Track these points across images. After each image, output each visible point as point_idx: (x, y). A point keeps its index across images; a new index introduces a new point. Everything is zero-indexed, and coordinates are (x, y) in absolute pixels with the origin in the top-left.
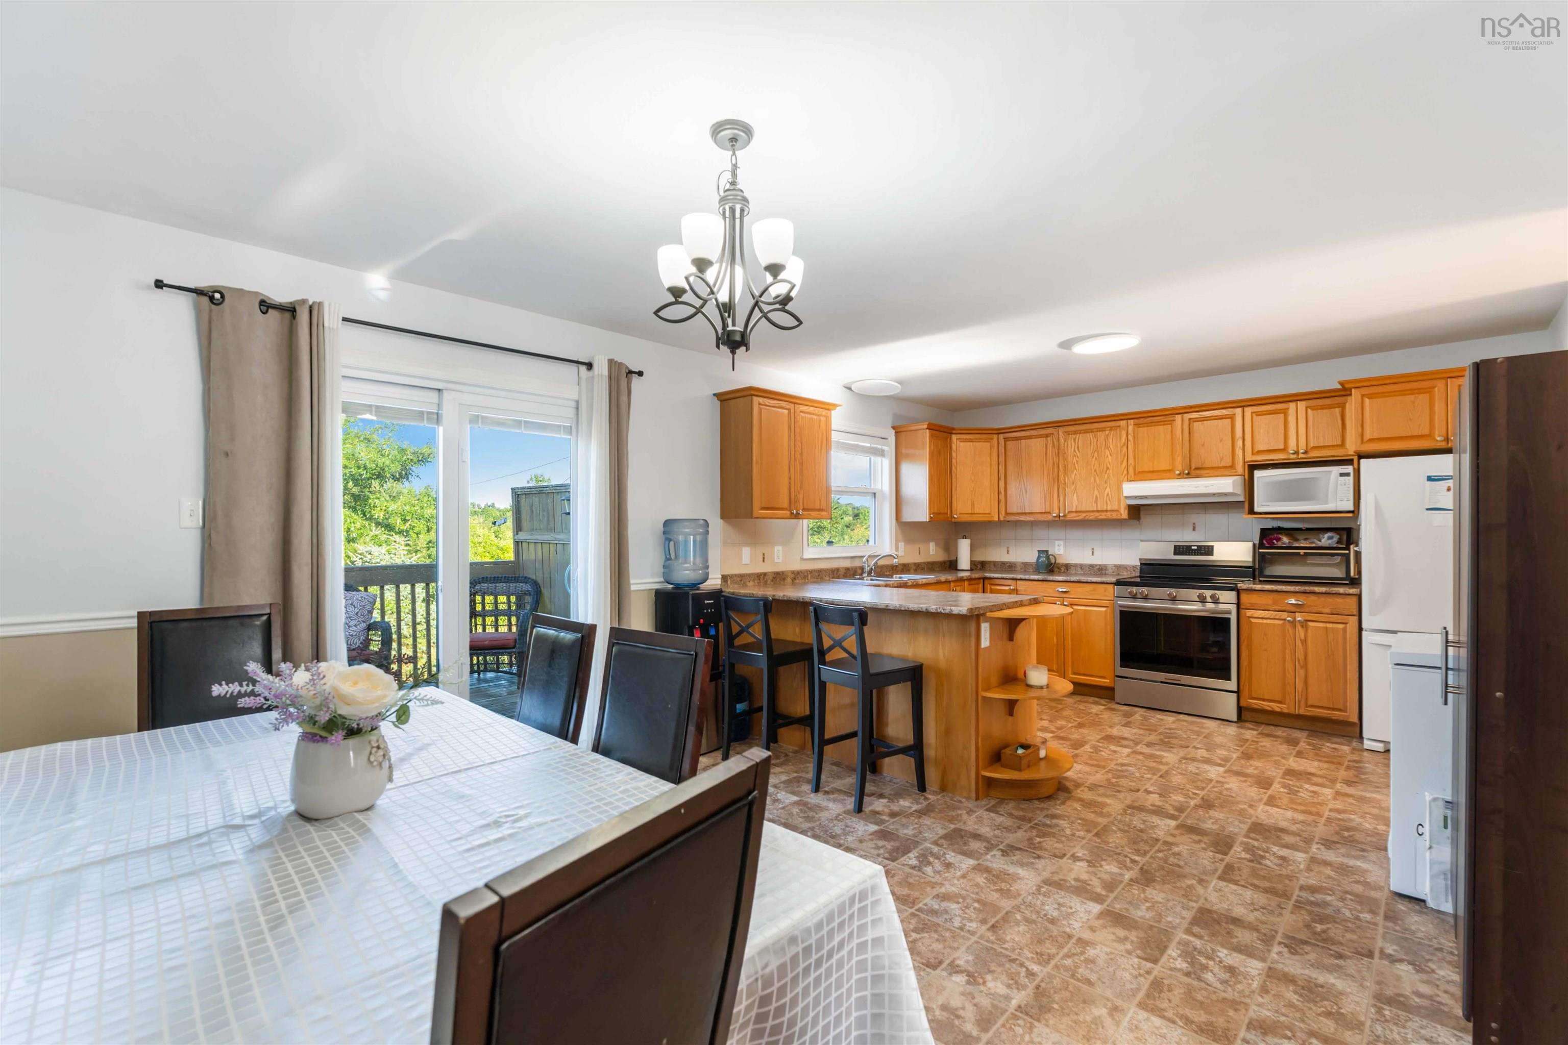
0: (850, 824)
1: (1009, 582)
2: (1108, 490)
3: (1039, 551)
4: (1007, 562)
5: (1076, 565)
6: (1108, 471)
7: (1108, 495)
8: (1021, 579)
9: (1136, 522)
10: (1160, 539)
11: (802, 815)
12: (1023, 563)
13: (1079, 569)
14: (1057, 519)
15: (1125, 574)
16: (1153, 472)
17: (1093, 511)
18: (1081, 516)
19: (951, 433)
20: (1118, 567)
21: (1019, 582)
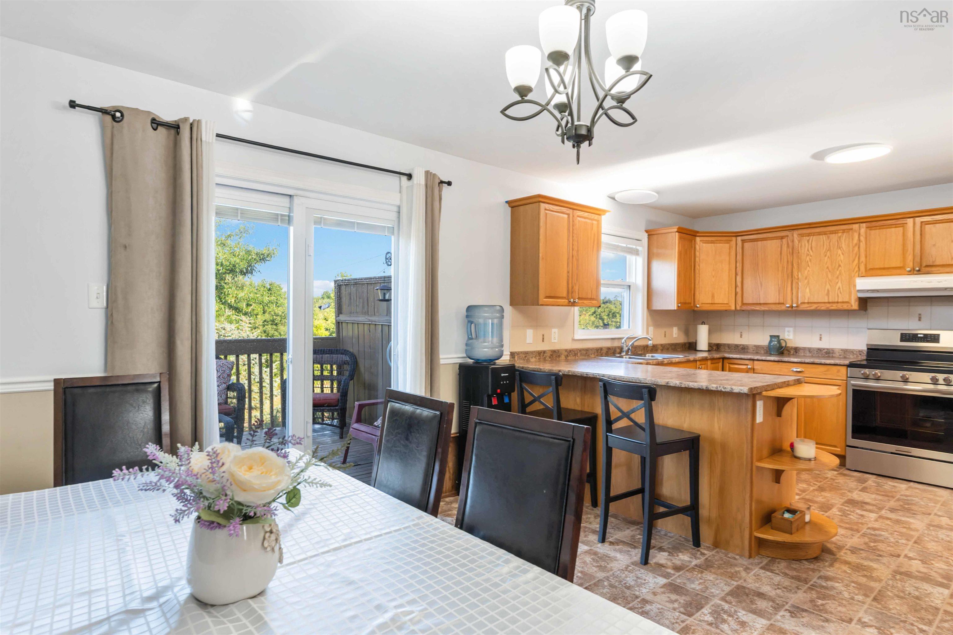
0: (640, 575)
1: (747, 362)
2: (839, 284)
3: (771, 336)
4: (740, 345)
5: (804, 349)
6: (840, 268)
7: (839, 288)
8: (758, 360)
9: (864, 312)
10: (886, 328)
11: (595, 564)
12: (755, 346)
13: (808, 352)
14: (789, 309)
15: (852, 357)
16: (884, 269)
17: (824, 303)
18: (814, 307)
19: (696, 236)
20: (845, 351)
21: (756, 362)
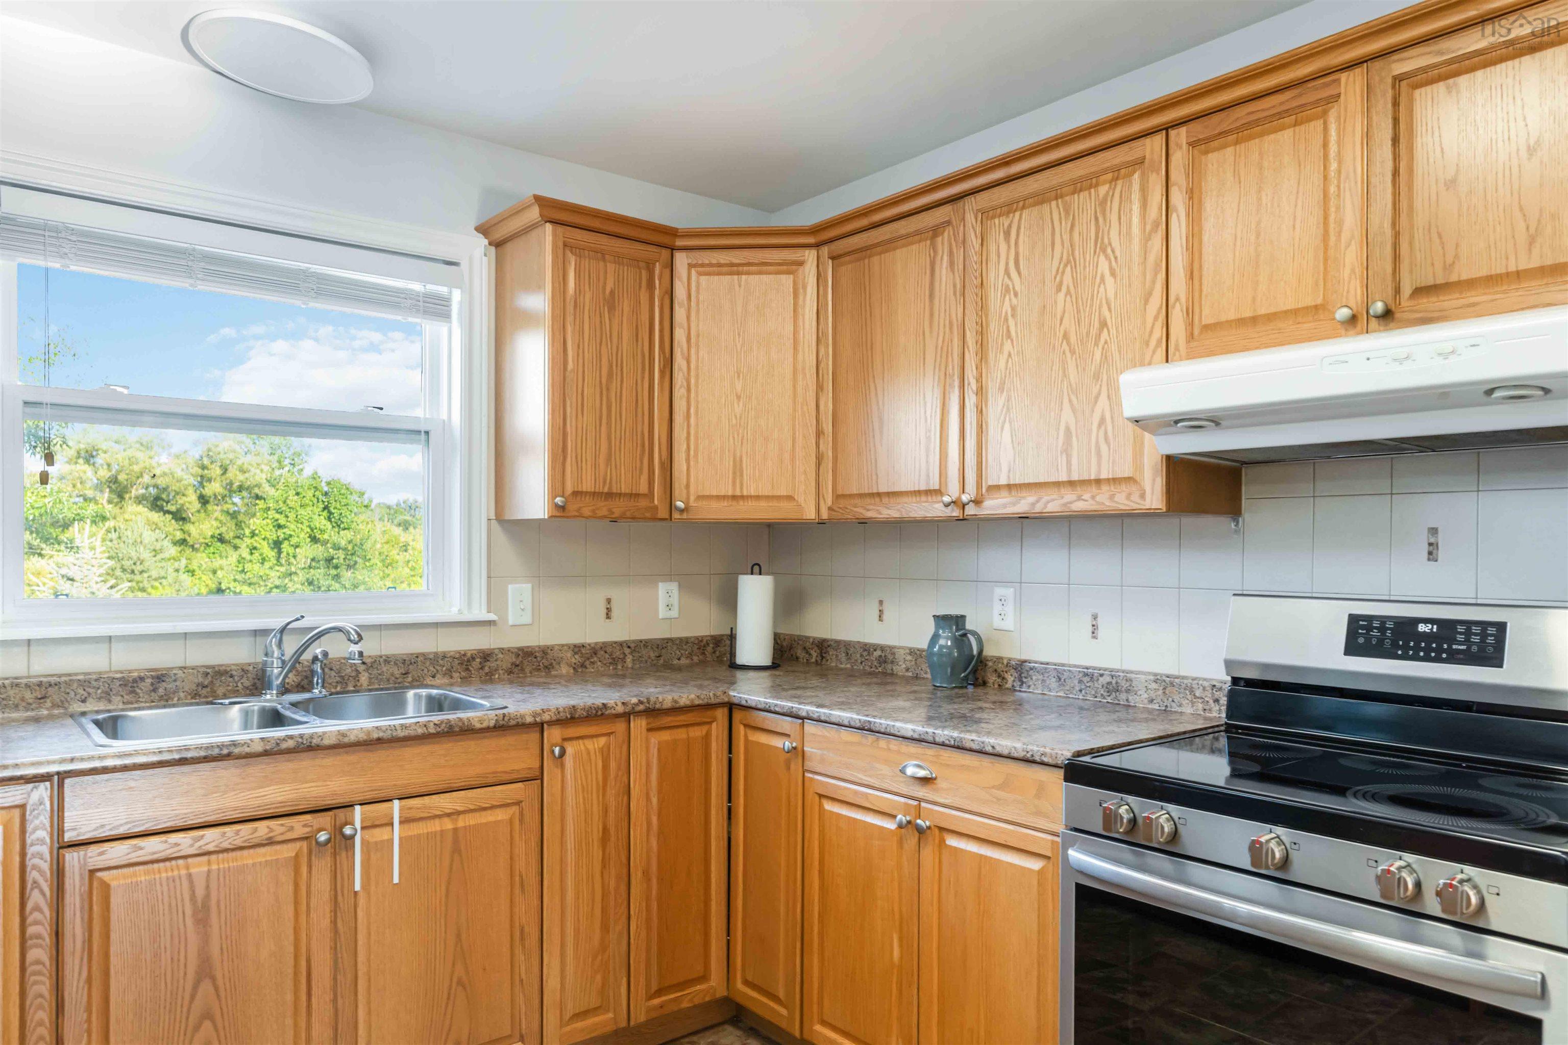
1: (786, 724)
2: (1103, 404)
3: (936, 618)
4: (875, 647)
5: (1044, 669)
6: (1105, 335)
7: (1102, 421)
9: (1219, 523)
10: (1302, 590)
13: (1054, 684)
14: (955, 513)
15: (1188, 710)
16: (1254, 320)
17: (1058, 484)
18: (1025, 503)
19: (673, 248)
21: (809, 727)
